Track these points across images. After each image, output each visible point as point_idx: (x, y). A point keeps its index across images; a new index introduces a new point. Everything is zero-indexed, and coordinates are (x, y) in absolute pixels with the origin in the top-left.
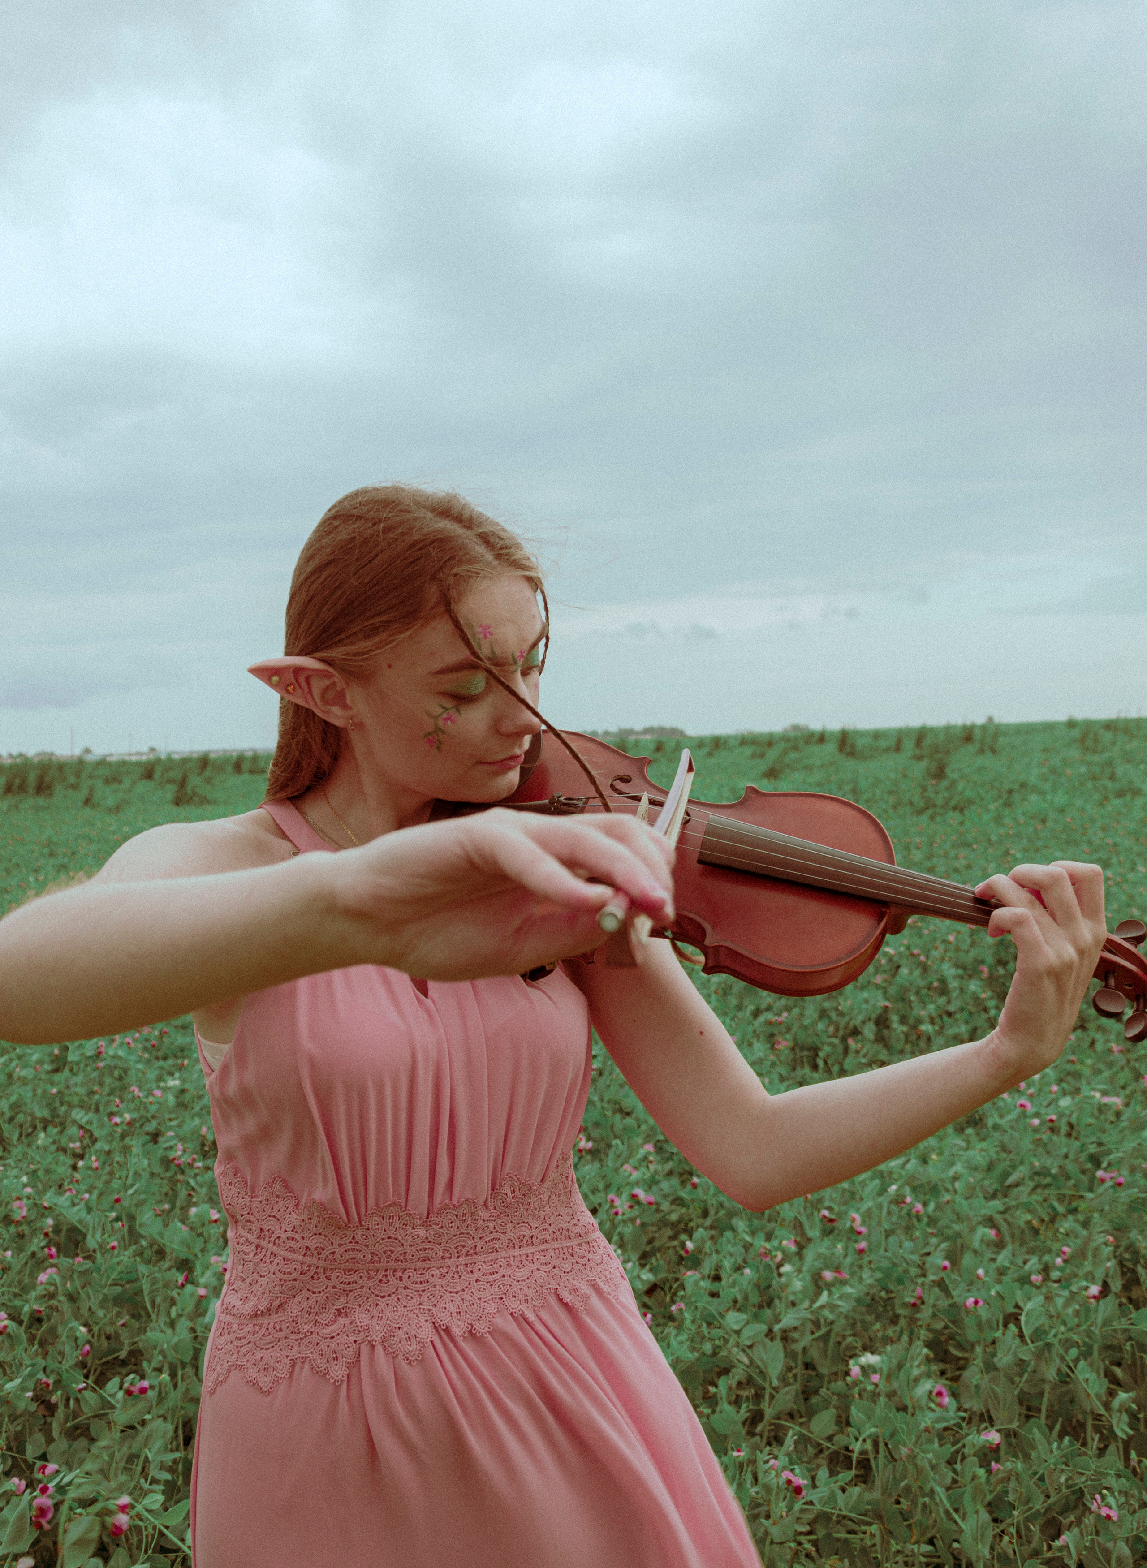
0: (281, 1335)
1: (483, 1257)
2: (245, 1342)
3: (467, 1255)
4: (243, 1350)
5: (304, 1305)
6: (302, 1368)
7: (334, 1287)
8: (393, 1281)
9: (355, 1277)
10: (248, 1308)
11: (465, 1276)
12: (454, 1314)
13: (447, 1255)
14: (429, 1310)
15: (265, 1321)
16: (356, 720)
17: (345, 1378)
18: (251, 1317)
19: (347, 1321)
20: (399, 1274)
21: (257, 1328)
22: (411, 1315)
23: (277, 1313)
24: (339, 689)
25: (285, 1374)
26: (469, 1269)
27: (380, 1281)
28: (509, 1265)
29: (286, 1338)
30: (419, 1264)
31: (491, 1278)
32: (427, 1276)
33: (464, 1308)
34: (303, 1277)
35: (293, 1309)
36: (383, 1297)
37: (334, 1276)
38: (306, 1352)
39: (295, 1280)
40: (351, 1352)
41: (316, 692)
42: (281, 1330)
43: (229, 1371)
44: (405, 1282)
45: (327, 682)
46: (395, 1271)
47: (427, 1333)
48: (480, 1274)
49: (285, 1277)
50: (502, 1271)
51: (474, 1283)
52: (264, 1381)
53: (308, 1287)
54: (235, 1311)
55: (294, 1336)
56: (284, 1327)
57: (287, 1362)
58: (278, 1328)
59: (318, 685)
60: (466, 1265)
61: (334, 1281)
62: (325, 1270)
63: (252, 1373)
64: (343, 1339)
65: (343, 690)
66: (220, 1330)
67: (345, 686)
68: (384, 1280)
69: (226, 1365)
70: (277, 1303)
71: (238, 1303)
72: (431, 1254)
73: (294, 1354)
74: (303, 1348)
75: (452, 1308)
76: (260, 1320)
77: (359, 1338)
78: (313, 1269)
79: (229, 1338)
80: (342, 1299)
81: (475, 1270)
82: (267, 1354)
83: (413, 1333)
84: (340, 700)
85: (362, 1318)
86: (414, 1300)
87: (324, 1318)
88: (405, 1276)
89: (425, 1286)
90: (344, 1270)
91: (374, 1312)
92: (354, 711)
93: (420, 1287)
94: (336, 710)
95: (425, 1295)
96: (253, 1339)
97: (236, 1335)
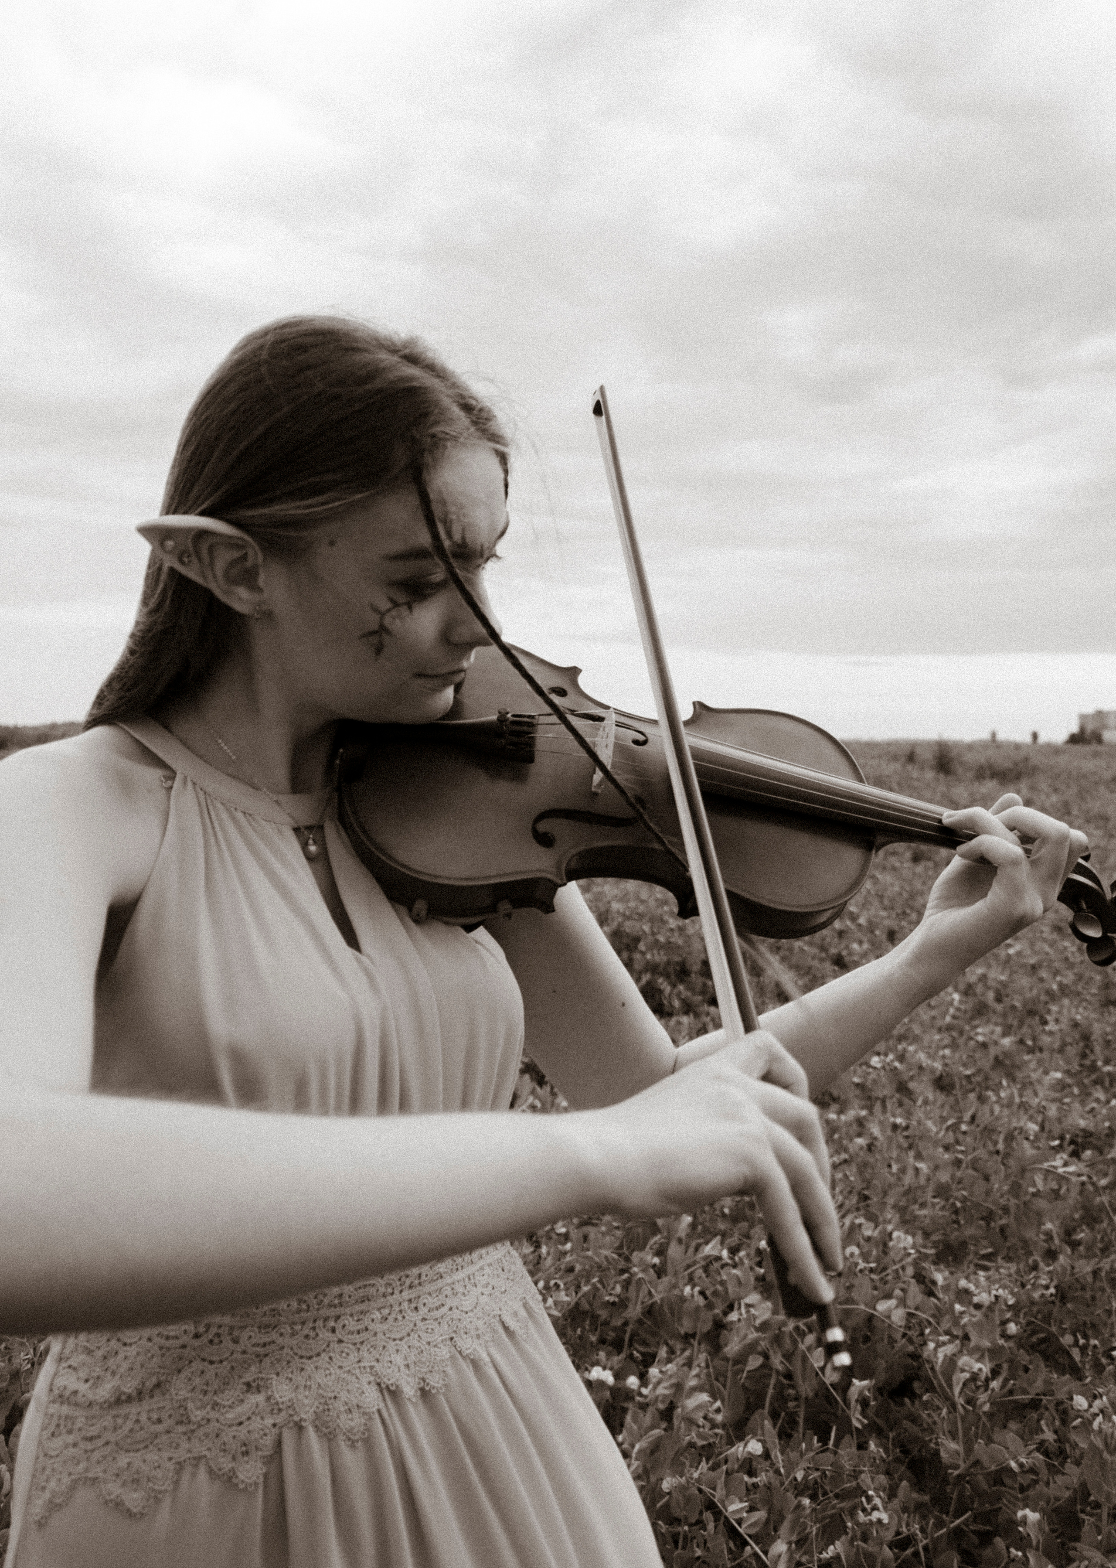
0: (160, 1428)
1: (428, 1288)
2: (100, 1442)
3: (411, 1287)
4: (96, 1455)
5: (197, 1381)
6: (194, 1475)
7: (244, 1352)
8: (325, 1335)
9: (274, 1335)
10: (105, 1391)
11: (411, 1316)
12: (403, 1368)
13: (390, 1290)
14: (372, 1367)
15: (133, 1410)
16: (265, 607)
17: (261, 1479)
18: (110, 1406)
19: (260, 1398)
20: (332, 1324)
21: (120, 1421)
22: (349, 1378)
23: (152, 1397)
24: (249, 564)
25: (168, 1486)
26: (413, 1305)
27: (307, 1337)
28: (455, 1294)
29: (168, 1432)
30: (358, 1308)
31: (438, 1314)
32: (366, 1322)
33: (412, 1358)
34: (196, 1343)
35: (180, 1389)
36: (310, 1358)
37: (244, 1335)
38: (200, 1449)
39: (184, 1347)
40: (269, 1441)
41: (220, 565)
42: (159, 1421)
43: (73, 1487)
44: (339, 1334)
45: (236, 554)
46: (326, 1320)
47: (372, 1398)
48: (426, 1310)
49: (168, 1343)
50: (449, 1303)
51: (420, 1324)
52: (134, 1499)
53: (203, 1355)
54: (79, 1398)
55: (181, 1429)
56: (164, 1415)
57: (170, 1466)
58: (155, 1416)
59: (223, 558)
60: (410, 1301)
61: (244, 1343)
62: (232, 1328)
63: (114, 1489)
64: (256, 1424)
65: (256, 567)
66: (52, 1428)
67: (260, 559)
68: (312, 1334)
69: (66, 1480)
70: (154, 1380)
71: (83, 1388)
72: (372, 1291)
73: (182, 1454)
74: (195, 1441)
75: (399, 1360)
76: (124, 1410)
77: (280, 1419)
78: (214, 1330)
79: (70, 1439)
80: (253, 1368)
81: (420, 1305)
82: (136, 1459)
83: (355, 1402)
84: (249, 578)
85: (282, 1391)
86: (351, 1357)
87: (225, 1399)
88: (339, 1326)
89: (364, 1335)
90: (260, 1328)
91: (299, 1379)
92: (266, 595)
93: (357, 1338)
94: (242, 592)
95: (364, 1348)
96: (112, 1438)
97: (83, 1433)
